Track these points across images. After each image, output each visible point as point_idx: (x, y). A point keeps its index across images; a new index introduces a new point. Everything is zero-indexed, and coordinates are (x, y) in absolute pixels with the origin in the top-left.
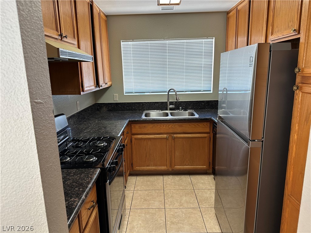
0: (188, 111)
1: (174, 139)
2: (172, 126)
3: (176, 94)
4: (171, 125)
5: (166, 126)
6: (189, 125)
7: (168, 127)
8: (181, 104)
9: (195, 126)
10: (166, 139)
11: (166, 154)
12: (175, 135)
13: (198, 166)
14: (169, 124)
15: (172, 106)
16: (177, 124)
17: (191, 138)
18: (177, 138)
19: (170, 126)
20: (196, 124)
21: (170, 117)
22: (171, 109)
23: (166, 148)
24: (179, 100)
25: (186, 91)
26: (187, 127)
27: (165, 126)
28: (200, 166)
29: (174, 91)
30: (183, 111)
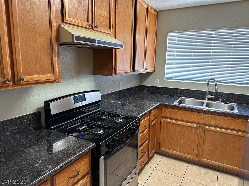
0: (229, 104)
1: (205, 130)
3: (216, 85)
4: (203, 116)
5: (197, 116)
6: (224, 119)
7: (199, 116)
8: (222, 96)
9: (231, 121)
10: (196, 128)
11: (194, 144)
12: (206, 127)
13: (230, 166)
15: (211, 96)
16: (209, 115)
17: (225, 133)
18: (209, 130)
19: (201, 117)
20: (232, 119)
21: (204, 107)
22: (209, 99)
23: (195, 137)
24: (218, 91)
25: (230, 83)
26: (220, 121)
28: (231, 166)
29: (214, 82)
30: (223, 103)
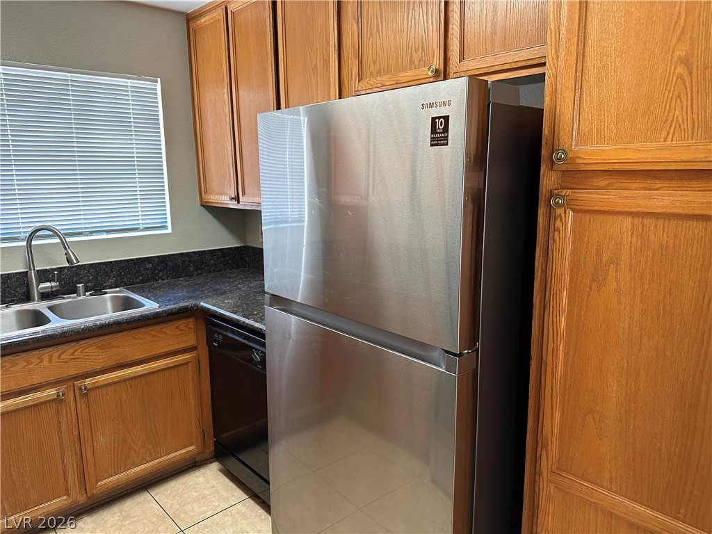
0: (106, 293)
1: (86, 394)
2: (72, 354)
3: (64, 245)
4: (70, 352)
5: (50, 361)
6: (134, 338)
7: (59, 357)
8: (78, 275)
9: (153, 336)
10: (58, 401)
11: (62, 454)
12: (88, 382)
14: (63, 346)
15: (48, 284)
16: (91, 341)
17: (145, 375)
18: (98, 387)
19: (66, 356)
20: (154, 330)
21: (56, 324)
22: (45, 296)
23: (60, 432)
24: (79, 262)
25: (91, 233)
26: (128, 346)
27: (46, 358)
29: (55, 234)
30: (91, 295)
